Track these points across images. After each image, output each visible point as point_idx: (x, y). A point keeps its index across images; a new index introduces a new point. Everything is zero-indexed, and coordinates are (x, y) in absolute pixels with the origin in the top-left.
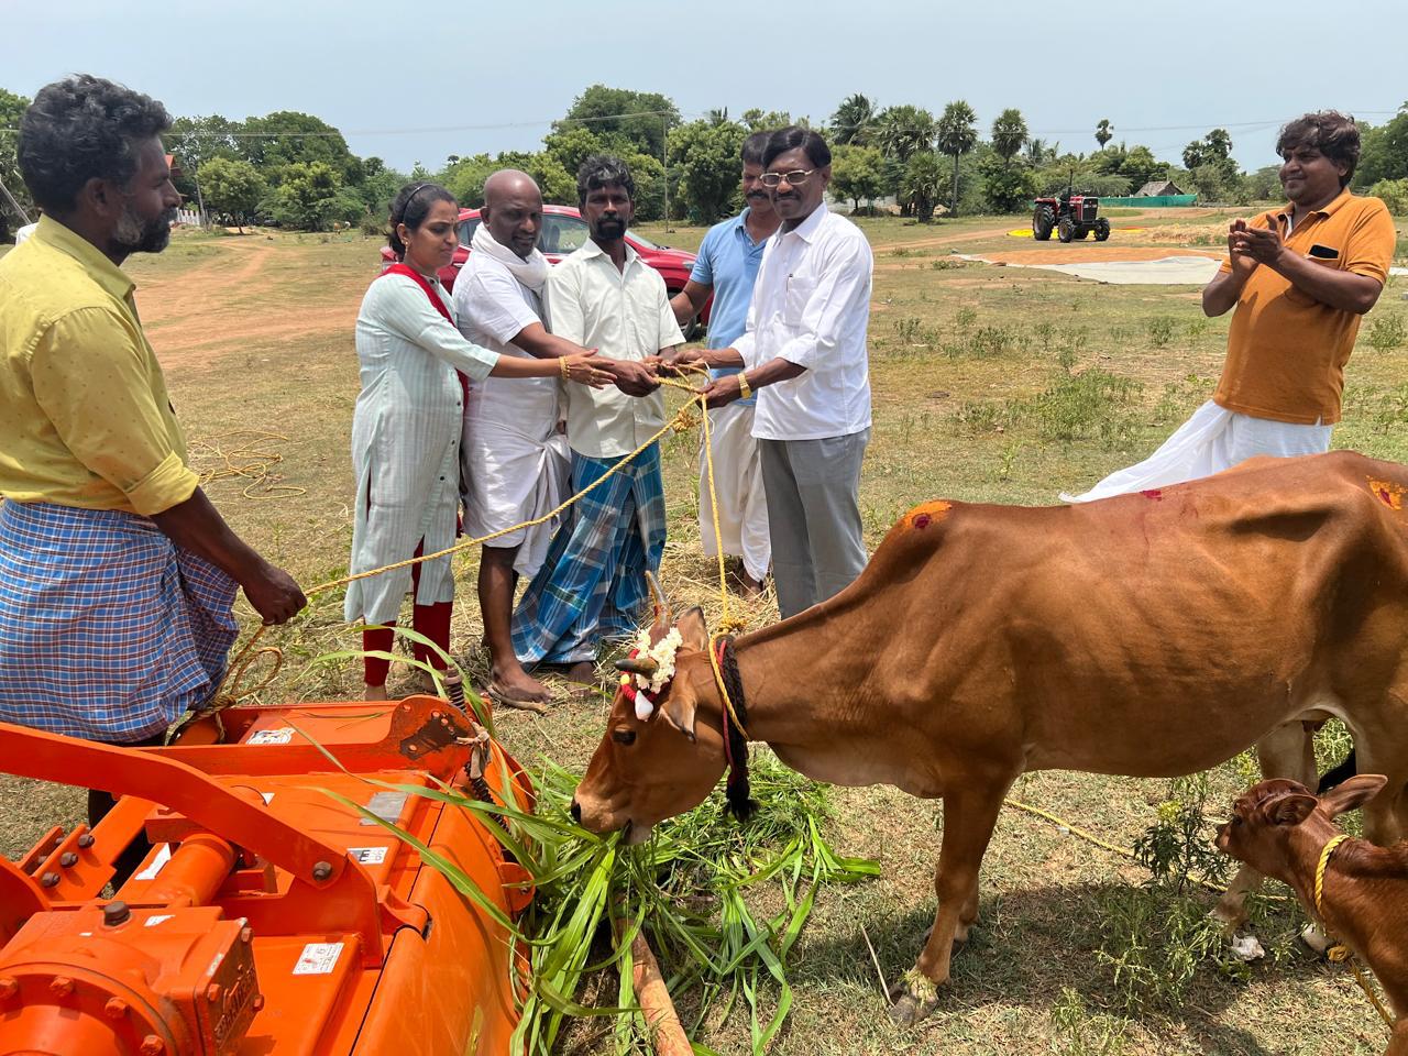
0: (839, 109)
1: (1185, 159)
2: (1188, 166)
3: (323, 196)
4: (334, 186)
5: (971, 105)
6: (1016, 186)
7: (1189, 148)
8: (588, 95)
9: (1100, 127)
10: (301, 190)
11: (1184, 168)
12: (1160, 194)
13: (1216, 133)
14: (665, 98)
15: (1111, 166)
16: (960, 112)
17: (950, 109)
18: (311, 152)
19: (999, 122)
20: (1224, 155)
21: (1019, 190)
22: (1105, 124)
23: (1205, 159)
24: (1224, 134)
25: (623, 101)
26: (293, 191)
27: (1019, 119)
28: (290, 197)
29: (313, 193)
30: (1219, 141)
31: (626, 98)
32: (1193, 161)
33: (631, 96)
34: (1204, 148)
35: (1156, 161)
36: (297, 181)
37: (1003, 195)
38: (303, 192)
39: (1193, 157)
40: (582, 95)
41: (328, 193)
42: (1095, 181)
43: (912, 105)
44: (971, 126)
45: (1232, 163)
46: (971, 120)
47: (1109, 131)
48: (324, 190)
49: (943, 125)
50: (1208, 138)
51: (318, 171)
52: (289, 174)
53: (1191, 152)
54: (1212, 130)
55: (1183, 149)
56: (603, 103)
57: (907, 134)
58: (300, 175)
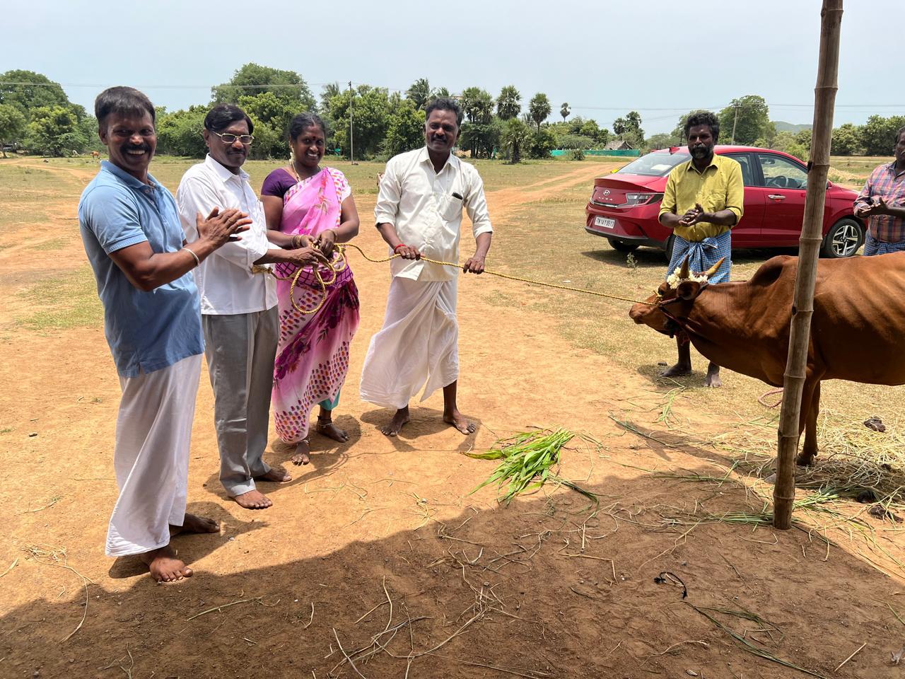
0: (411, 88)
1: (615, 128)
2: (617, 133)
3: (64, 131)
4: (73, 125)
5: (517, 89)
6: (545, 140)
7: (616, 122)
8: (245, 69)
9: (563, 107)
10: (47, 126)
11: (614, 133)
12: (619, 149)
13: (632, 113)
14: (297, 75)
15: (575, 131)
16: (510, 93)
17: (504, 91)
18: (40, 99)
19: (534, 101)
20: (637, 126)
21: (546, 143)
22: (566, 105)
23: (627, 128)
24: (636, 115)
25: (269, 75)
26: (40, 127)
27: (546, 100)
28: (38, 131)
29: (56, 129)
30: (633, 117)
31: (271, 73)
32: (619, 130)
33: (275, 72)
34: (626, 122)
35: (600, 128)
36: (43, 120)
37: (537, 146)
38: (48, 128)
39: (620, 127)
40: (240, 69)
41: (68, 129)
42: (573, 139)
43: (477, 87)
44: (518, 103)
45: (642, 131)
46: (518, 99)
47: (568, 110)
48: (65, 127)
49: (500, 100)
50: (628, 117)
51: (60, 113)
52: (36, 114)
53: (618, 124)
54: (630, 112)
55: (614, 122)
56: (256, 76)
57: (475, 105)
58: (45, 115)
